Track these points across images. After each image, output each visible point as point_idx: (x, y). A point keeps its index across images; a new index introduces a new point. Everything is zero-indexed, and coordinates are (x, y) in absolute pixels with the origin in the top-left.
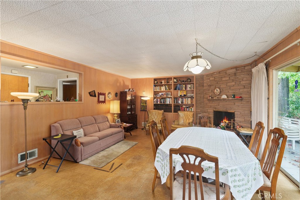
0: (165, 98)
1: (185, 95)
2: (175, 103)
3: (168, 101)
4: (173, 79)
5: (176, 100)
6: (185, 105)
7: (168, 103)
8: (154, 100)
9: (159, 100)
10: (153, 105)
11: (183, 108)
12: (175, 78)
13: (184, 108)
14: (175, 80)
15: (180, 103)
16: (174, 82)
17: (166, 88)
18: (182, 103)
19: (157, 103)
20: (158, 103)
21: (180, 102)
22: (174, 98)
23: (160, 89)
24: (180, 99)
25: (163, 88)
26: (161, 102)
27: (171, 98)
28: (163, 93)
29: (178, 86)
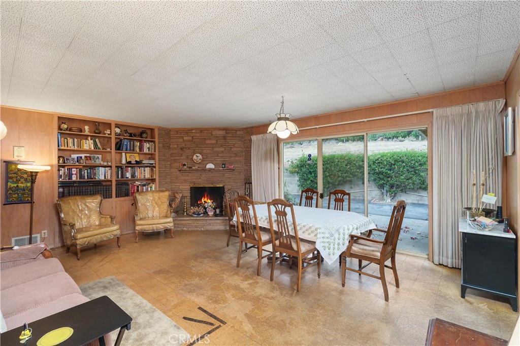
0: (93, 167)
1: (137, 162)
2: (118, 177)
3: (101, 174)
4: (113, 126)
5: (120, 172)
6: (138, 180)
7: (102, 178)
8: (59, 170)
9: (74, 171)
10: (56, 185)
11: (136, 187)
12: (117, 126)
13: (138, 187)
14: (118, 130)
15: (130, 178)
16: (116, 134)
17: (95, 144)
18: (133, 175)
19: (70, 178)
20: (74, 178)
21: (128, 175)
22: (116, 167)
23: (79, 145)
24: (129, 168)
25: (88, 145)
26: (81, 176)
27: (111, 167)
28: (83, 156)
29: (126, 143)
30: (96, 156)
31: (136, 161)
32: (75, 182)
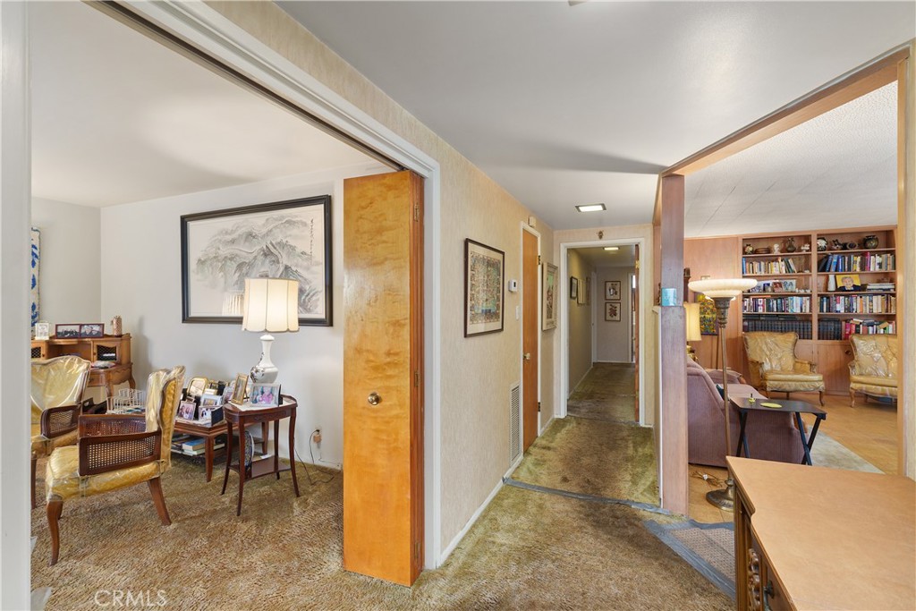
0: (783, 297)
1: (856, 288)
2: (822, 310)
3: (796, 306)
4: (814, 239)
5: (825, 303)
6: (858, 316)
7: (797, 310)
8: (743, 301)
9: (760, 301)
10: (741, 318)
11: (854, 327)
12: (821, 237)
13: (857, 326)
14: (822, 243)
15: (843, 311)
16: (819, 249)
17: (788, 267)
18: (849, 309)
19: (756, 310)
20: (760, 311)
21: (840, 307)
22: (819, 295)
23: (767, 270)
24: (842, 298)
25: (778, 268)
26: (769, 309)
27: (810, 296)
28: (771, 282)
29: (835, 260)
30: (789, 281)
31: (854, 286)
32: (760, 315)
